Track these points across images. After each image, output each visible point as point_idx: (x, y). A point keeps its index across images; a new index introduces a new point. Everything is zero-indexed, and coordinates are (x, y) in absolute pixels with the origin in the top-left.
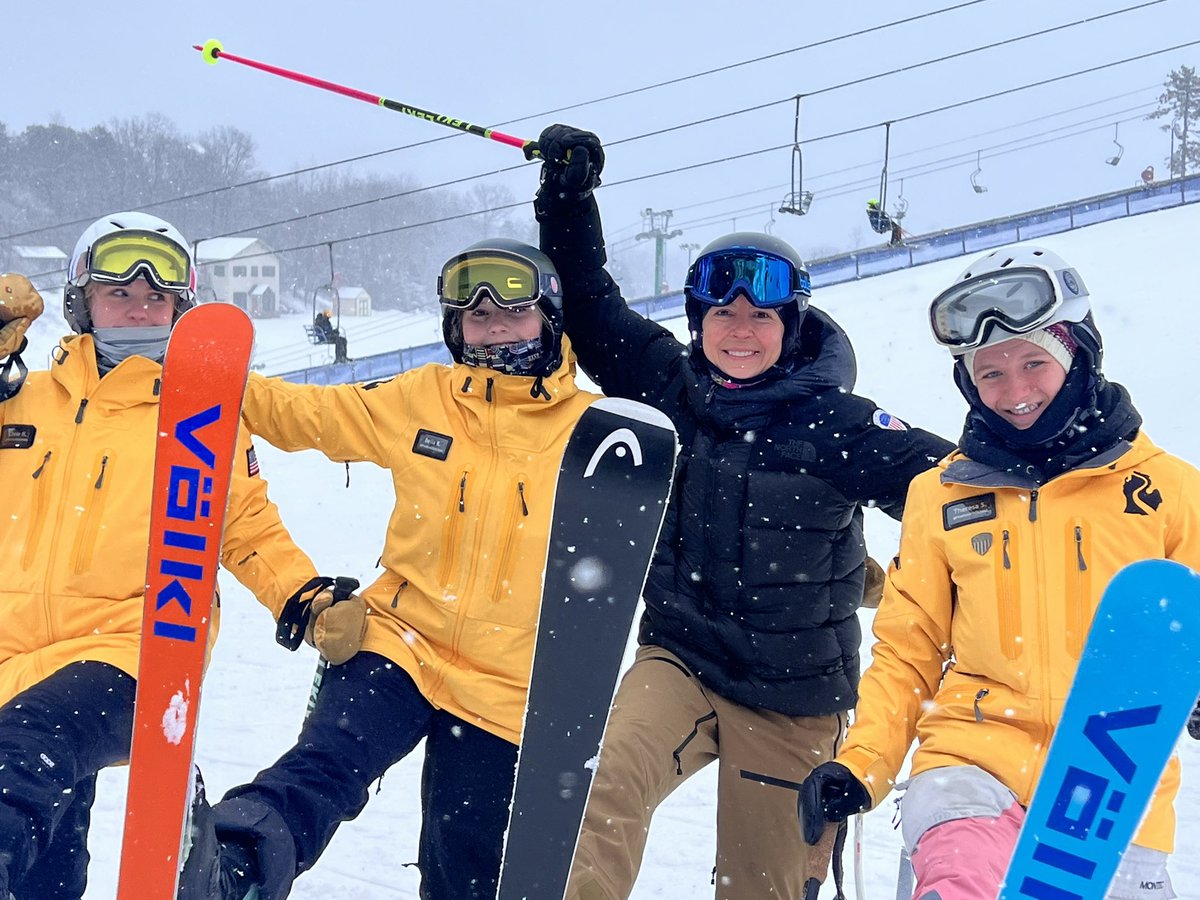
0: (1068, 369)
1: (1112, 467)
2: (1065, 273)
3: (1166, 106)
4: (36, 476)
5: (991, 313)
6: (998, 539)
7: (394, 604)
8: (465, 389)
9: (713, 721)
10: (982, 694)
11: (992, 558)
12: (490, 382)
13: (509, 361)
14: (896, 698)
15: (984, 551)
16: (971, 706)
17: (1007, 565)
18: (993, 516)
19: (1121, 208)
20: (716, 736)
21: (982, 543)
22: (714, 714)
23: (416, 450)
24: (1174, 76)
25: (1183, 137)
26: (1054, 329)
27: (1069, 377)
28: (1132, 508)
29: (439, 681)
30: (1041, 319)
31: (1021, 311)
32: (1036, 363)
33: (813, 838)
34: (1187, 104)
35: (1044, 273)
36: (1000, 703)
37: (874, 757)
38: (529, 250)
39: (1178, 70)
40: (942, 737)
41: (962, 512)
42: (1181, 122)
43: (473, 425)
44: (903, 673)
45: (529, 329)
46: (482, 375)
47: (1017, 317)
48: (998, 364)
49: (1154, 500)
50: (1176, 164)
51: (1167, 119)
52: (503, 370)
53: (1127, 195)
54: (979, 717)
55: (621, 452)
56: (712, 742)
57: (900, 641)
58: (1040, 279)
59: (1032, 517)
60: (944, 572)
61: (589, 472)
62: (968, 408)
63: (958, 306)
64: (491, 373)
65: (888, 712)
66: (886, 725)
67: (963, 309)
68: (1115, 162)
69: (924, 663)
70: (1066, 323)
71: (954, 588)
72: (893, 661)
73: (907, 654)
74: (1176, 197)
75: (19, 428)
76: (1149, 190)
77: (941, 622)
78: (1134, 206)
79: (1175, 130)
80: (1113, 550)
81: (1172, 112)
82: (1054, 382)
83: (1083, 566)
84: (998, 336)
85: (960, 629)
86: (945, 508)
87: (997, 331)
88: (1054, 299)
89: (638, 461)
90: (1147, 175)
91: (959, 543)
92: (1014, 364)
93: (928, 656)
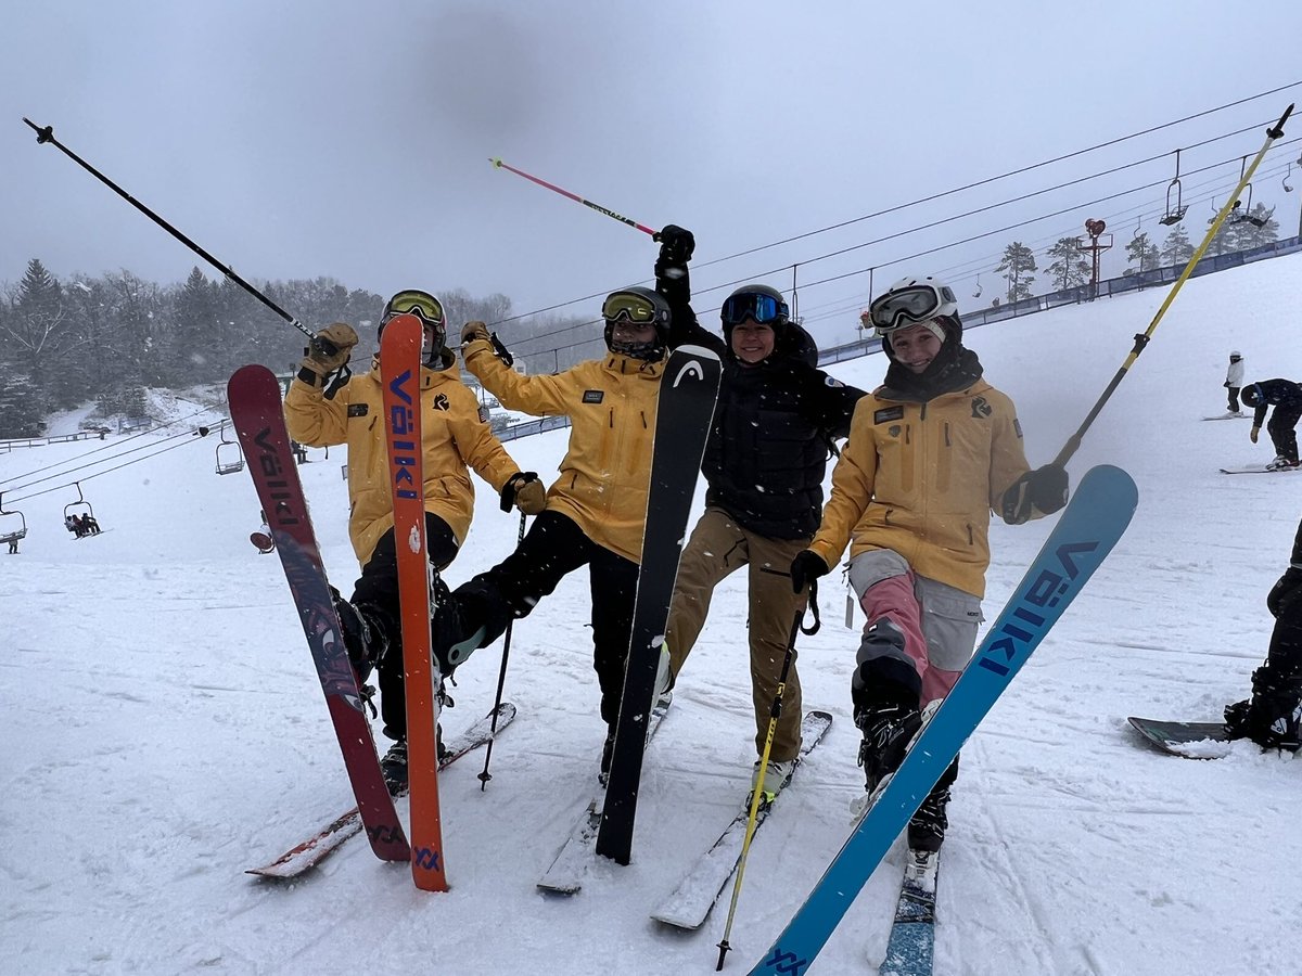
0: (943, 341)
1: (966, 393)
2: (944, 289)
3: (1006, 264)
4: (370, 429)
5: (902, 310)
6: (904, 430)
7: (572, 487)
8: (610, 366)
9: (744, 543)
10: (889, 512)
11: (899, 439)
12: (624, 362)
13: (634, 352)
14: (843, 516)
15: (896, 435)
16: (883, 518)
17: (908, 442)
18: (902, 418)
19: (981, 320)
20: (747, 550)
21: (895, 430)
22: (745, 539)
23: (584, 402)
24: (1010, 247)
25: (1015, 281)
26: (936, 320)
27: (943, 345)
28: (976, 415)
29: (597, 528)
30: (929, 314)
31: (918, 308)
32: (926, 337)
33: (798, 589)
34: (1018, 263)
35: (932, 289)
36: (898, 515)
37: (829, 546)
38: (650, 292)
39: (1012, 244)
40: (867, 536)
41: (883, 415)
42: (1014, 273)
43: (615, 385)
44: (847, 502)
45: (647, 337)
46: (620, 358)
47: (916, 312)
48: (905, 338)
49: (988, 411)
50: (1011, 295)
51: (1006, 272)
52: (630, 355)
53: (984, 313)
54: (887, 524)
55: (692, 373)
56: (744, 553)
57: (846, 486)
58: (929, 292)
59: (922, 418)
60: (873, 448)
61: (676, 385)
62: (889, 362)
63: (885, 307)
64: (625, 357)
65: (838, 522)
66: (837, 529)
67: (888, 308)
68: (978, 295)
69: (858, 498)
70: (942, 316)
71: (878, 456)
72: (842, 497)
73: (850, 493)
74: (1012, 313)
75: (359, 406)
76: (996, 309)
77: (869, 475)
78: (989, 319)
79: (1011, 278)
80: (963, 435)
81: (1009, 268)
82: (935, 348)
83: (948, 444)
84: (906, 323)
85: (880, 477)
86: (875, 413)
87: (905, 320)
88: (936, 304)
89: (701, 378)
90: (996, 302)
91: (883, 430)
92: (915, 336)
93: (860, 494)
